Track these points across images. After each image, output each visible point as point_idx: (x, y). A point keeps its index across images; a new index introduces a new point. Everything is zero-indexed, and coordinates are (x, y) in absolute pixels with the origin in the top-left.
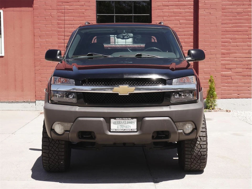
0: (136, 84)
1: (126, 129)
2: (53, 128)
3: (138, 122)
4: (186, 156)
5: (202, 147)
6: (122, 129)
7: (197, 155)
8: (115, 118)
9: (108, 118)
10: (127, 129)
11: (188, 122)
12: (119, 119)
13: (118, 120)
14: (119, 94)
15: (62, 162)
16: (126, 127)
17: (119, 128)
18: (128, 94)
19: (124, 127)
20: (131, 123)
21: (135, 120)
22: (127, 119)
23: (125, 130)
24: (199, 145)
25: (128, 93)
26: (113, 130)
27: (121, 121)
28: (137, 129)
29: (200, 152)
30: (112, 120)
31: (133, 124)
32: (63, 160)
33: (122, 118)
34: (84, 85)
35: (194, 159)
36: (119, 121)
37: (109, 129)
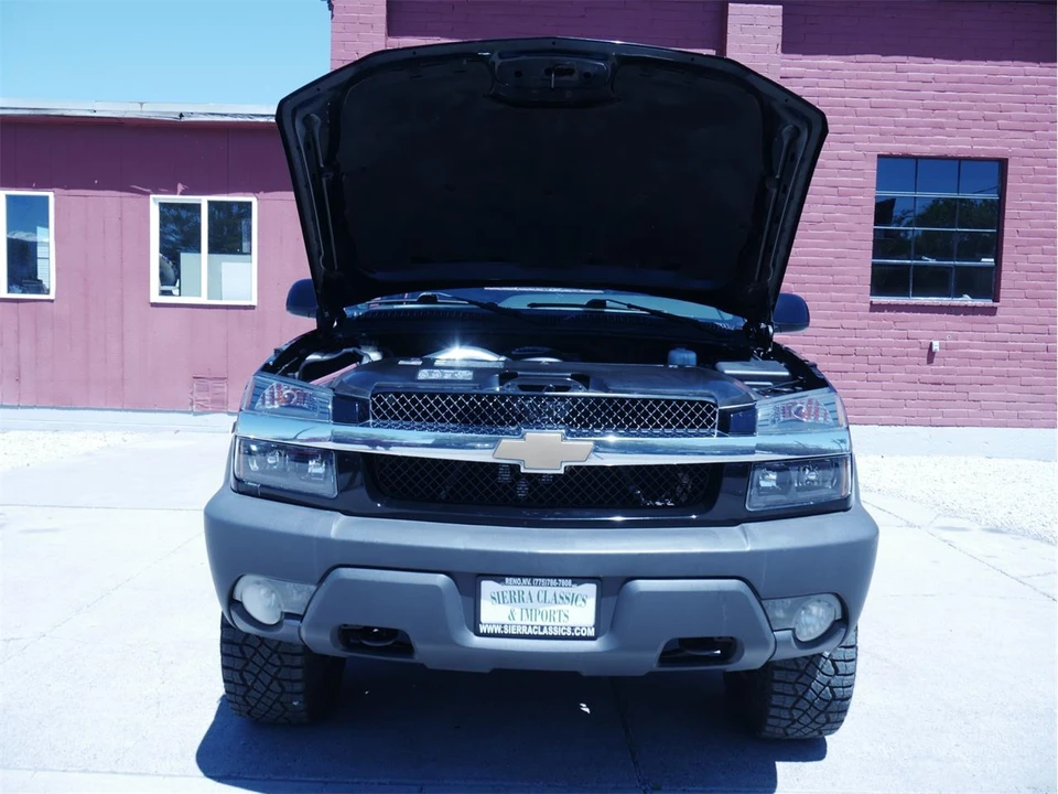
0: (598, 426)
1: (548, 623)
2: (237, 598)
3: (602, 596)
4: (776, 700)
5: (841, 671)
6: (529, 622)
7: (818, 696)
8: (499, 578)
9: (469, 576)
10: (552, 623)
11: (816, 597)
12: (515, 581)
13: (511, 586)
14: (523, 470)
15: (295, 703)
16: (550, 616)
17: (518, 621)
18: (562, 471)
19: (539, 617)
20: (574, 600)
21: (590, 590)
22: (553, 582)
23: (542, 628)
24: (829, 661)
25: (564, 465)
26: (490, 630)
27: (526, 589)
28: (597, 626)
29: (831, 688)
30: (488, 587)
31: (580, 605)
32: (301, 697)
33: (532, 577)
34: (371, 421)
35: (805, 712)
36: (516, 588)
37: (474, 624)
